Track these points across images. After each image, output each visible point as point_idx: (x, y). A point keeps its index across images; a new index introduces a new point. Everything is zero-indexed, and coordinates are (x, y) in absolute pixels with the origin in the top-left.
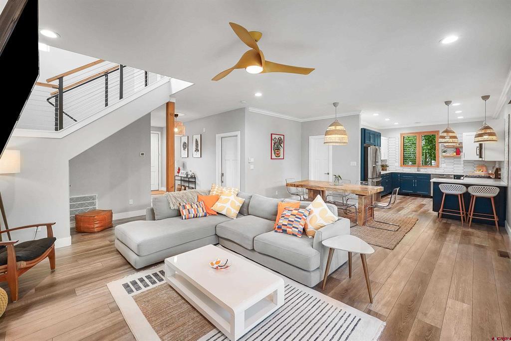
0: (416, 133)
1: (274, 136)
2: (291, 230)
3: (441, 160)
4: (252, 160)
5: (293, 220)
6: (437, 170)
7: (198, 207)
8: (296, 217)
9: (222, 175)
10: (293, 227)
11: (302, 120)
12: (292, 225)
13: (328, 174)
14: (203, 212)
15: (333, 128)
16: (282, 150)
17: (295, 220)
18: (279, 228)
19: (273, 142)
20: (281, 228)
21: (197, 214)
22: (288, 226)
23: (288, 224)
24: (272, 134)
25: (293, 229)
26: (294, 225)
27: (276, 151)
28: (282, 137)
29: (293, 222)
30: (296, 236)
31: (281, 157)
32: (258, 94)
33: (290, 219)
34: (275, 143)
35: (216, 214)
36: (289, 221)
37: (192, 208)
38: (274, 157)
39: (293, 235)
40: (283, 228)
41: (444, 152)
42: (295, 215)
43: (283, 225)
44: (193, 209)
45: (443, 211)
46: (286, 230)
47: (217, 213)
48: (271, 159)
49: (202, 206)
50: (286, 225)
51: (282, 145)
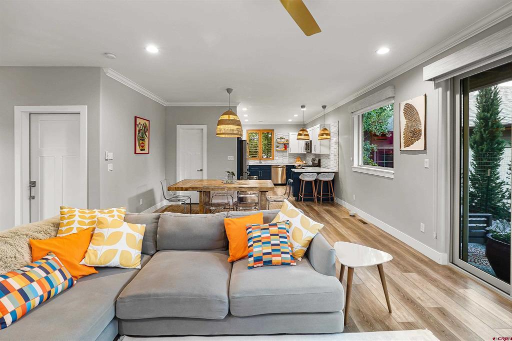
0: (259, 130)
1: (138, 121)
2: (279, 259)
3: (275, 153)
4: (110, 156)
5: (278, 242)
6: (273, 162)
7: (47, 272)
8: (281, 237)
9: (32, 184)
10: (283, 253)
11: (166, 104)
12: (279, 250)
13: (201, 170)
14: (65, 278)
15: (226, 117)
16: (147, 140)
17: (281, 242)
18: (258, 260)
19: (137, 128)
20: (262, 260)
21: (49, 293)
22: (273, 253)
23: (273, 250)
24: (136, 118)
25: (283, 255)
26: (282, 250)
27: (141, 142)
28: (147, 123)
29: (278, 245)
30: (288, 264)
31: (146, 151)
32: (152, 49)
33: (272, 242)
34: (139, 131)
35: (94, 271)
36: (273, 245)
37: (32, 280)
38: (138, 151)
39: (283, 264)
40: (265, 258)
41: (277, 147)
42: (277, 235)
43: (264, 254)
44: (35, 284)
45: (304, 196)
46: (271, 261)
47: (96, 268)
48: (135, 153)
49: (58, 267)
50: (270, 253)
51: (147, 134)
